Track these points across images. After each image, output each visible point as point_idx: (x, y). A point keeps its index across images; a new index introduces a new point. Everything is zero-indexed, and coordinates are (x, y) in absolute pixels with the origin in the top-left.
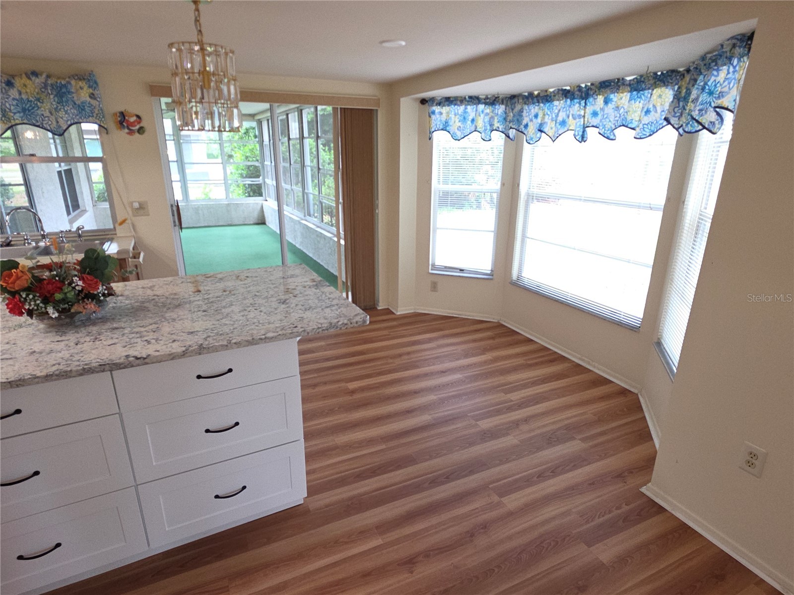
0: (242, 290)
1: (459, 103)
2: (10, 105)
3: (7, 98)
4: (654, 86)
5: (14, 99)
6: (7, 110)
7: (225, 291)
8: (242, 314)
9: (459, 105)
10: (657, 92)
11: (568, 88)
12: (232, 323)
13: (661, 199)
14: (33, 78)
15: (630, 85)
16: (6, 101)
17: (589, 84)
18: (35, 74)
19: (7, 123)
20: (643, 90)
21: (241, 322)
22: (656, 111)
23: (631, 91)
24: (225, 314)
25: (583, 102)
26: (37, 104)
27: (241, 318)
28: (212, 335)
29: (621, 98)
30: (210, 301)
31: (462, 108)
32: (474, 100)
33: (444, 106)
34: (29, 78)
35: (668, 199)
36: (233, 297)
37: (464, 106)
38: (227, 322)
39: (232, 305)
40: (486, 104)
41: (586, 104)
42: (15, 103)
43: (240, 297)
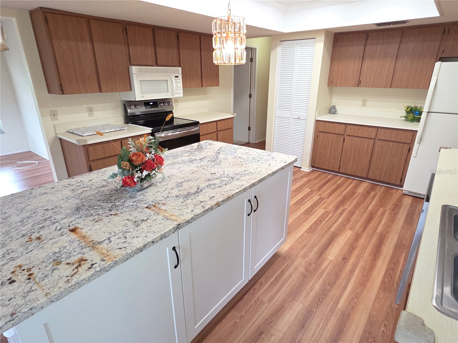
0: (13, 245)
7: (39, 238)
8: (7, 215)
12: (14, 205)
21: (6, 208)
24: (24, 211)
27: (7, 211)
28: (28, 195)
30: (48, 222)
36: (24, 232)
38: (20, 205)
39: (21, 221)
43: (13, 234)
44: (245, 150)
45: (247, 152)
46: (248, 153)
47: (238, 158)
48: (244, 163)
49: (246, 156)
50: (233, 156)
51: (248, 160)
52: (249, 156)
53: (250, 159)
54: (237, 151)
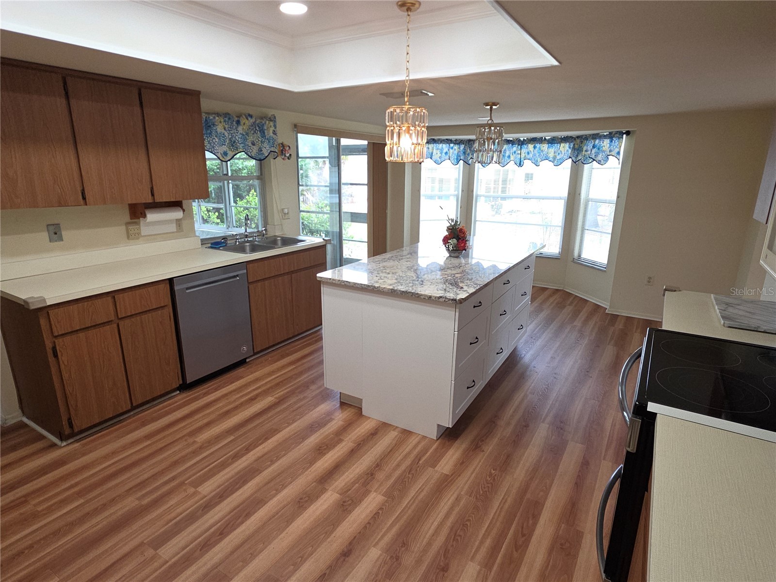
1: (439, 142)
2: (238, 138)
3: (237, 133)
4: (560, 143)
5: (240, 134)
6: (237, 141)
9: (439, 144)
10: (562, 145)
11: (512, 139)
13: (565, 193)
14: (249, 119)
15: (548, 141)
16: (236, 135)
17: (525, 139)
18: (251, 116)
19: (234, 151)
20: (555, 143)
22: (562, 154)
23: (548, 144)
25: (519, 147)
26: (246, 137)
29: (544, 147)
31: (441, 145)
32: (449, 141)
33: (431, 144)
34: (248, 119)
35: (569, 194)
37: (442, 144)
40: (454, 144)
41: (521, 148)
42: (240, 136)
44: (384, 281)
45: (381, 279)
46: (379, 278)
47: (391, 273)
48: (382, 268)
49: (381, 275)
50: (398, 274)
51: (378, 271)
52: (378, 275)
53: (376, 272)
54: (395, 281)
